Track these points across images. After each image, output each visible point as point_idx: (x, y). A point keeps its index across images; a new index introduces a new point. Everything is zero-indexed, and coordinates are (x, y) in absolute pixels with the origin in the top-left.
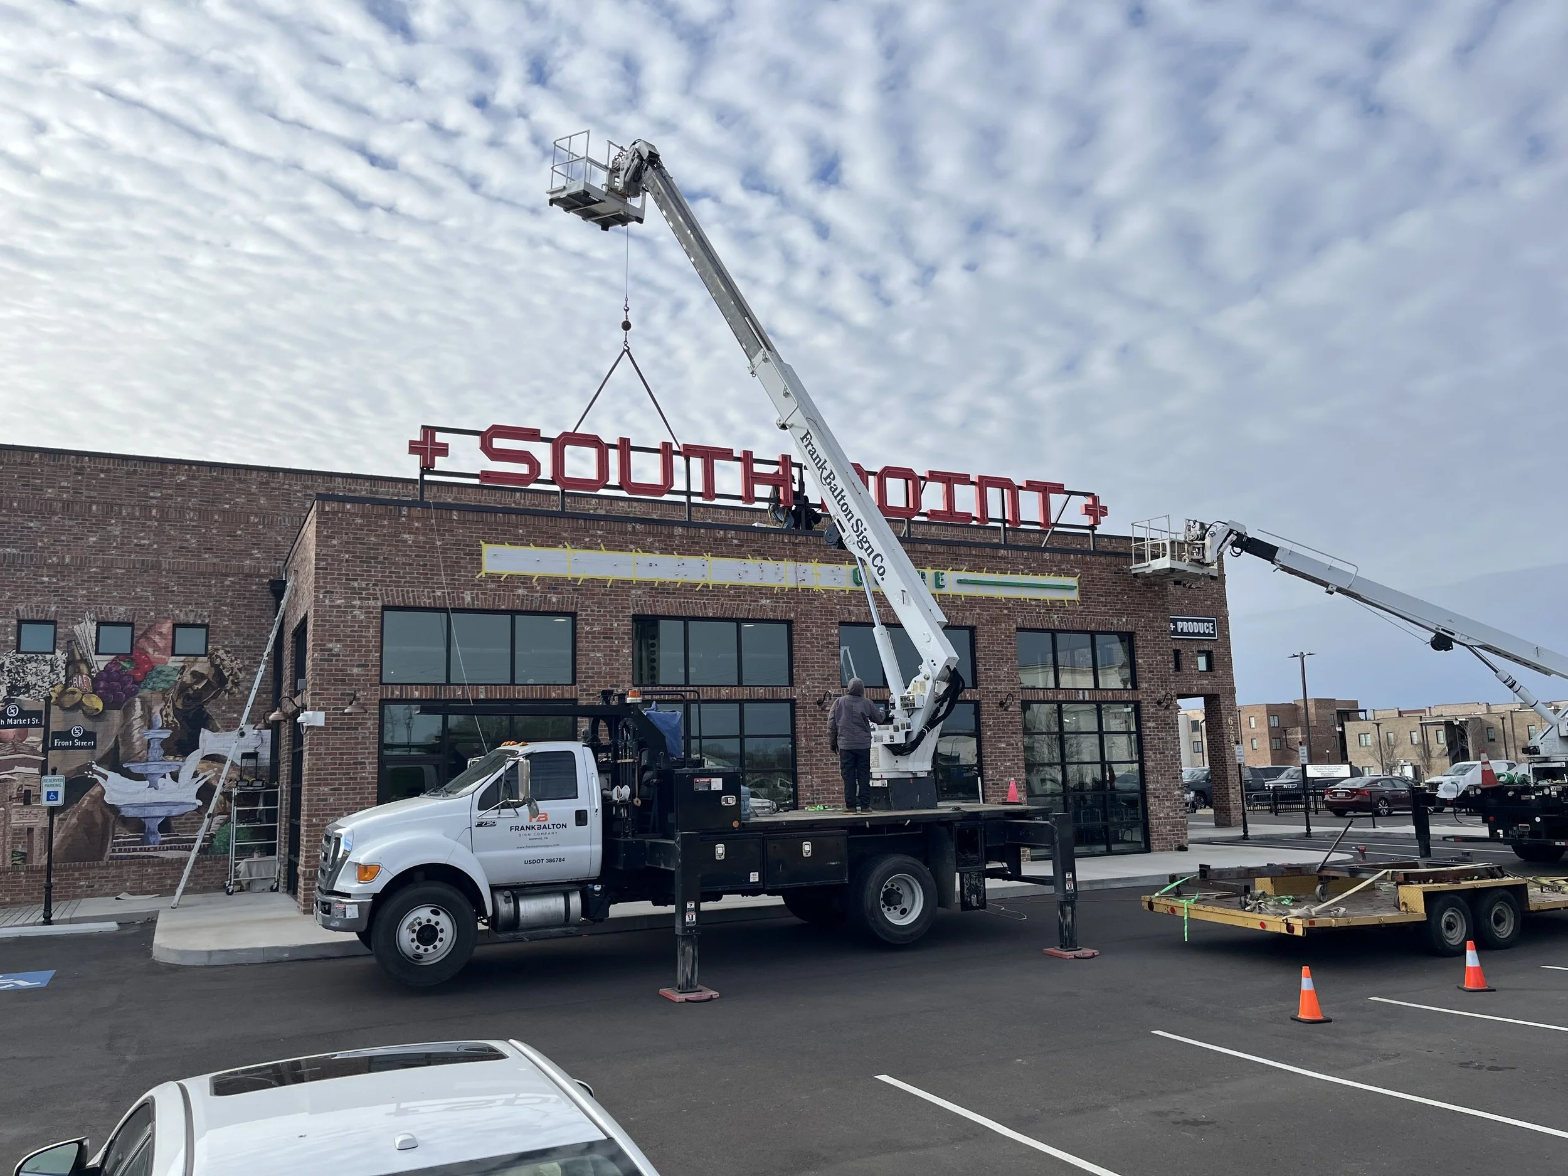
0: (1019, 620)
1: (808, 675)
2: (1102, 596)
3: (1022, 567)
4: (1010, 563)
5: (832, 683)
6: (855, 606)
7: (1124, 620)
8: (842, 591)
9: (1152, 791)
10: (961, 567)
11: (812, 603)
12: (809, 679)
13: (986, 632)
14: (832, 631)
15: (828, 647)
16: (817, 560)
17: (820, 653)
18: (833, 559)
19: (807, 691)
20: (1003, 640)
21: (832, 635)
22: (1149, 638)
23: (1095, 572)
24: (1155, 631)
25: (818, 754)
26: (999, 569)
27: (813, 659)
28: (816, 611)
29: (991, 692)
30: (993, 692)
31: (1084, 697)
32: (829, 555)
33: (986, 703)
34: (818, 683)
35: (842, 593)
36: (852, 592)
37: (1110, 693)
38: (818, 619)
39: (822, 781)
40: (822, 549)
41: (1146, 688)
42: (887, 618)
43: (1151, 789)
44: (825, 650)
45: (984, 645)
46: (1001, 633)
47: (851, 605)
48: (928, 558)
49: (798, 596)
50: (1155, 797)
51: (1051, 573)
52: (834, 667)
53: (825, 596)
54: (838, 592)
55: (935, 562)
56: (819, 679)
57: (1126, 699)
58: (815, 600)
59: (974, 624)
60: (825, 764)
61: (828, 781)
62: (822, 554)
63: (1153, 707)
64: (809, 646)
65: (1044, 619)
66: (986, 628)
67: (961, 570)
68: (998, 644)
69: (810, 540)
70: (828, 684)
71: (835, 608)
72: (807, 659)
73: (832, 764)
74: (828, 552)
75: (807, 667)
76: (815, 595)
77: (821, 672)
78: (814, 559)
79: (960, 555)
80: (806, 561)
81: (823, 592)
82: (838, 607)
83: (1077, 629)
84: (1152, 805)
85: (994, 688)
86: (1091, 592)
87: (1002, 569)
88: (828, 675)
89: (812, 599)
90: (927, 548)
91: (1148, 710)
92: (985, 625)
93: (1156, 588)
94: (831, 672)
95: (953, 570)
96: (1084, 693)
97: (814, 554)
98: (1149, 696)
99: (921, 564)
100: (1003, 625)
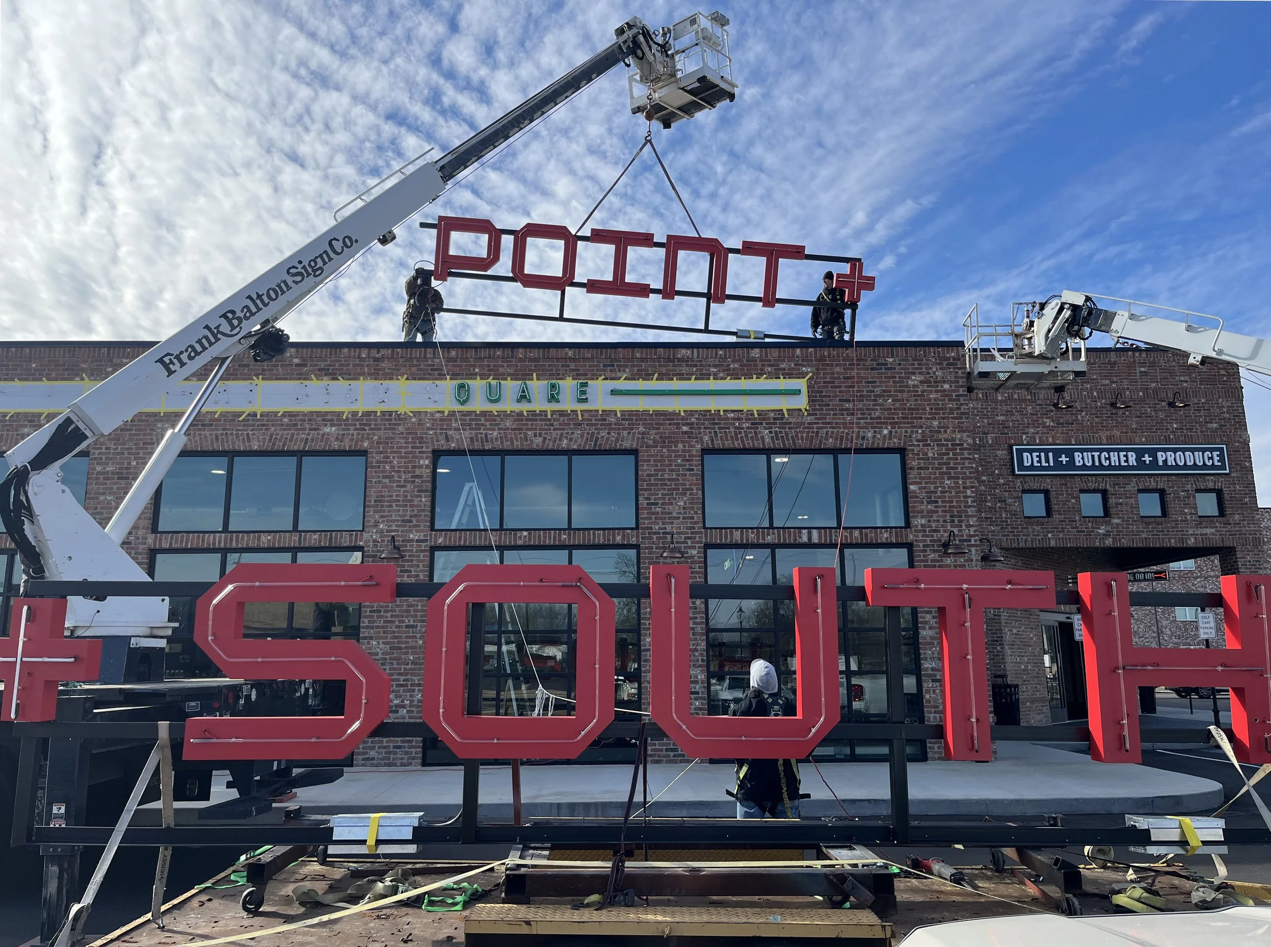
0: (706, 438)
1: (382, 517)
2: (849, 401)
3: (715, 370)
4: (696, 366)
5: (416, 526)
6: (455, 429)
7: (886, 432)
8: (439, 412)
9: (930, 672)
10: (619, 374)
11: (394, 429)
12: (383, 522)
13: (652, 456)
14: (421, 462)
15: (414, 482)
16: (406, 376)
17: (402, 490)
18: (430, 374)
19: (379, 536)
20: (680, 465)
21: (421, 467)
22: (930, 455)
23: (838, 369)
24: (943, 445)
25: (389, 614)
26: (679, 374)
27: (391, 496)
28: (400, 438)
29: (655, 533)
30: (659, 533)
31: (810, 538)
32: (424, 370)
33: (647, 548)
34: (397, 526)
35: (438, 415)
36: (452, 413)
37: (856, 533)
38: (401, 448)
39: (391, 648)
40: (415, 362)
41: (922, 526)
42: (502, 442)
43: (927, 669)
44: (409, 485)
45: (648, 472)
46: (676, 456)
47: (450, 429)
48: (568, 366)
49: (376, 420)
50: (933, 681)
51: (762, 375)
52: (420, 506)
53: (414, 420)
54: (432, 414)
55: (578, 370)
56: (398, 521)
57: (884, 541)
58: (399, 425)
59: (634, 446)
60: (398, 627)
61: (400, 648)
62: (414, 369)
63: (935, 551)
64: (387, 481)
65: (746, 436)
66: (653, 451)
67: (619, 378)
68: (672, 470)
69: (398, 354)
70: (410, 526)
71: (427, 433)
72: (382, 496)
73: (407, 627)
74: (422, 367)
75: (382, 506)
76: (400, 419)
77: (401, 513)
78: (402, 375)
79: (616, 360)
80: (391, 379)
81: (411, 415)
82: (431, 432)
83: (803, 447)
84: (928, 692)
85: (660, 528)
86: (829, 396)
87: (683, 374)
88: (411, 516)
89: (395, 424)
90: (567, 353)
91: (924, 556)
92: (652, 446)
93: (946, 386)
94: (415, 512)
95: (605, 379)
96: (810, 534)
97: (403, 370)
98: (927, 536)
99: (558, 374)
100: (680, 446)
